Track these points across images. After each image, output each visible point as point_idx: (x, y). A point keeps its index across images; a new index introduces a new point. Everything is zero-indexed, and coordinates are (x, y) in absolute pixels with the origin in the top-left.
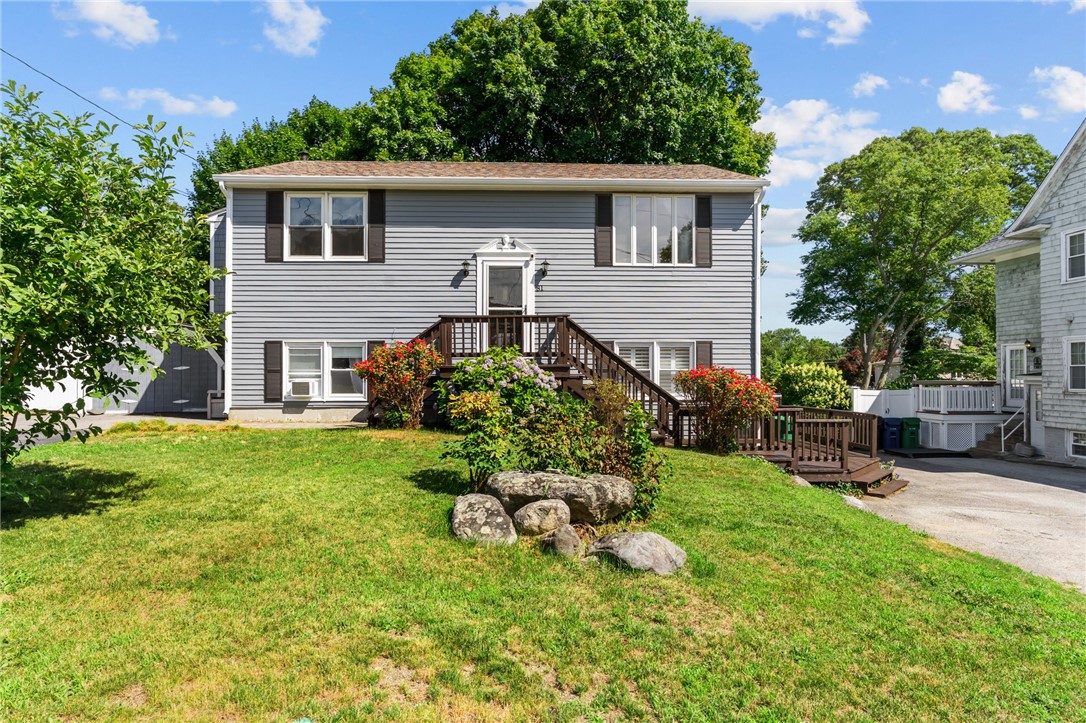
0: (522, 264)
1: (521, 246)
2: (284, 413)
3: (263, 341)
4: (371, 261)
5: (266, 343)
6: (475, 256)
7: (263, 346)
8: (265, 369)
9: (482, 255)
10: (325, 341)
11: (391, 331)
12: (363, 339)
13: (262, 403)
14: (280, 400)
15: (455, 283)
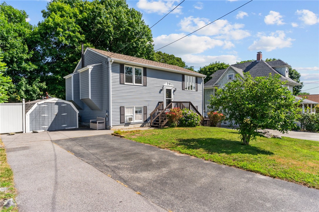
0: (171, 89)
1: (171, 85)
2: (125, 126)
3: (120, 106)
4: (144, 86)
5: (120, 107)
6: (163, 86)
7: (119, 108)
8: (120, 114)
9: (165, 86)
10: (134, 106)
11: (148, 104)
12: (142, 106)
13: (120, 124)
14: (124, 123)
15: (160, 92)
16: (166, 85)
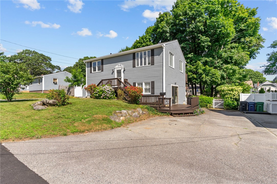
0: (121, 69)
1: (121, 66)
6: (115, 68)
15: (112, 74)
16: (117, 67)
